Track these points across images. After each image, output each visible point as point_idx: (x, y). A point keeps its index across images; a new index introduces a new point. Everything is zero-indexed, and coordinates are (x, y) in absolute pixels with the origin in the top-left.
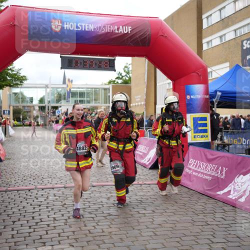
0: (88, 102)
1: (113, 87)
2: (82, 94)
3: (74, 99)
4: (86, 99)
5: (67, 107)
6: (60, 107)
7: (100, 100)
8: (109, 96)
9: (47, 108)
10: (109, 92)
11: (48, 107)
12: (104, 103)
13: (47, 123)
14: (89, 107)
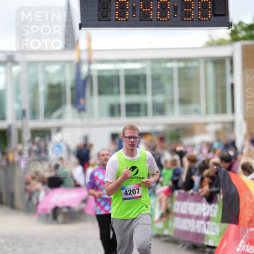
0: (160, 110)
1: (246, 51)
2: (134, 83)
3: (110, 99)
4: (148, 99)
5: (86, 131)
6: (59, 129)
7: (198, 102)
8: (232, 86)
9: (14, 135)
10: (232, 71)
11: (20, 133)
12: (217, 112)
13: (18, 189)
14: (160, 128)
